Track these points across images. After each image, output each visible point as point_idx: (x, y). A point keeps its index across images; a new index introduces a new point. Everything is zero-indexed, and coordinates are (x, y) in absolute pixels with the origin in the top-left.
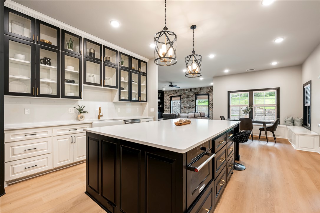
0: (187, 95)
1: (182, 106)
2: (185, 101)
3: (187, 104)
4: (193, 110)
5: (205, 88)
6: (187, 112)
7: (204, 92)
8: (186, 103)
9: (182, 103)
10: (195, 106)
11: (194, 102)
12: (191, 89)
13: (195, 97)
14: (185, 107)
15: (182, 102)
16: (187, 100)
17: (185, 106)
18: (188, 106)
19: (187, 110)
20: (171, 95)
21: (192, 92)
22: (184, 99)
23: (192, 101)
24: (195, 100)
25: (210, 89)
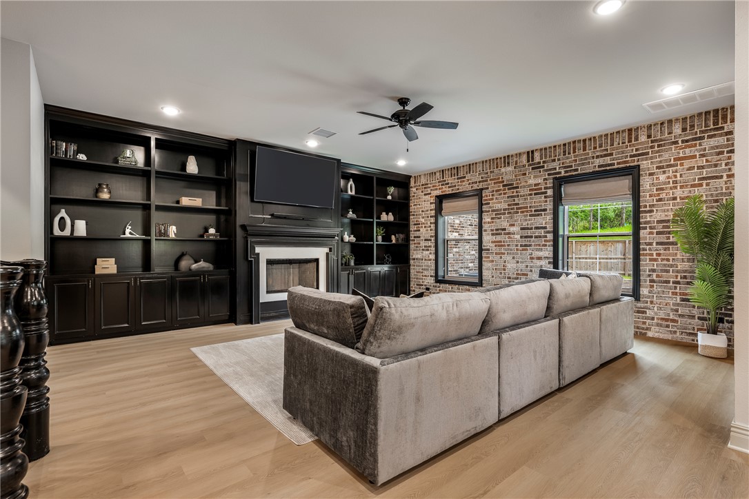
0: (510, 186)
1: (487, 238)
2: (498, 213)
3: (512, 229)
4: (539, 258)
5: (611, 136)
6: (509, 266)
7: (608, 160)
8: (505, 224)
9: (485, 226)
10: (550, 236)
11: (546, 220)
12: (530, 154)
13: (550, 192)
14: (499, 244)
15: (486, 218)
16: (514, 209)
17: (499, 238)
18: (518, 237)
19: (509, 258)
20: (438, 193)
21: (537, 167)
22: (498, 206)
23: (539, 212)
24: (549, 206)
25: (643, 138)
